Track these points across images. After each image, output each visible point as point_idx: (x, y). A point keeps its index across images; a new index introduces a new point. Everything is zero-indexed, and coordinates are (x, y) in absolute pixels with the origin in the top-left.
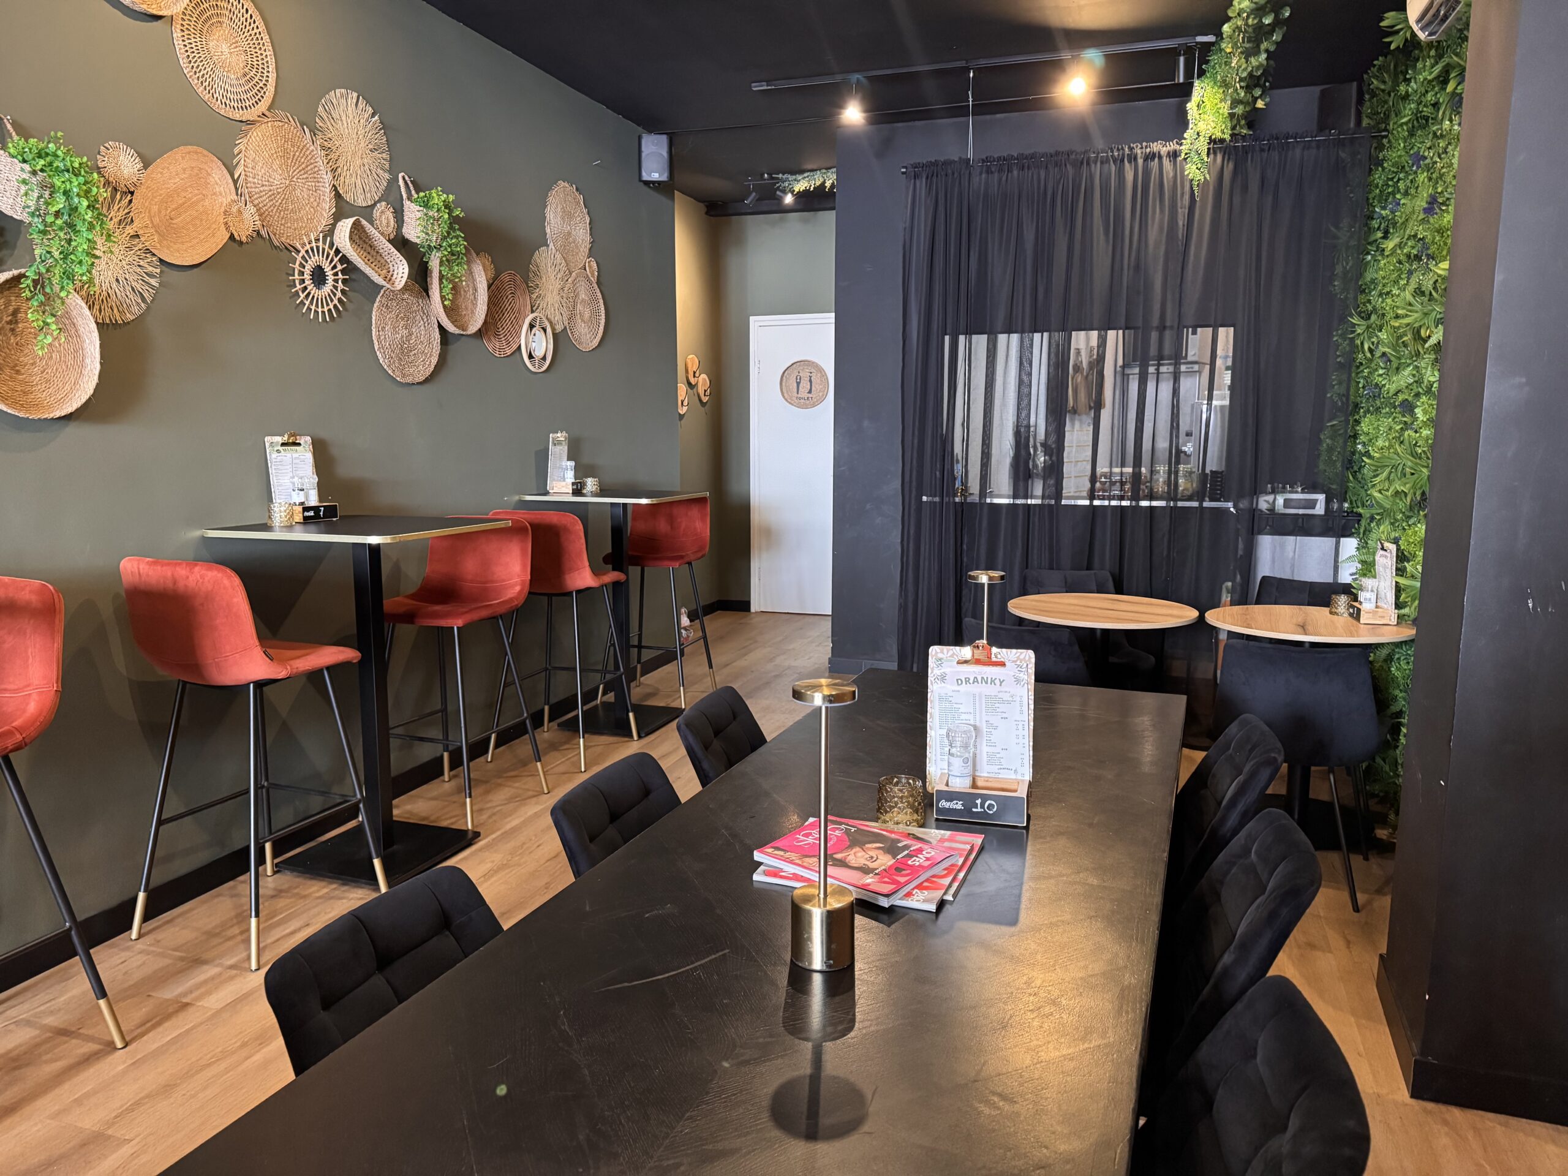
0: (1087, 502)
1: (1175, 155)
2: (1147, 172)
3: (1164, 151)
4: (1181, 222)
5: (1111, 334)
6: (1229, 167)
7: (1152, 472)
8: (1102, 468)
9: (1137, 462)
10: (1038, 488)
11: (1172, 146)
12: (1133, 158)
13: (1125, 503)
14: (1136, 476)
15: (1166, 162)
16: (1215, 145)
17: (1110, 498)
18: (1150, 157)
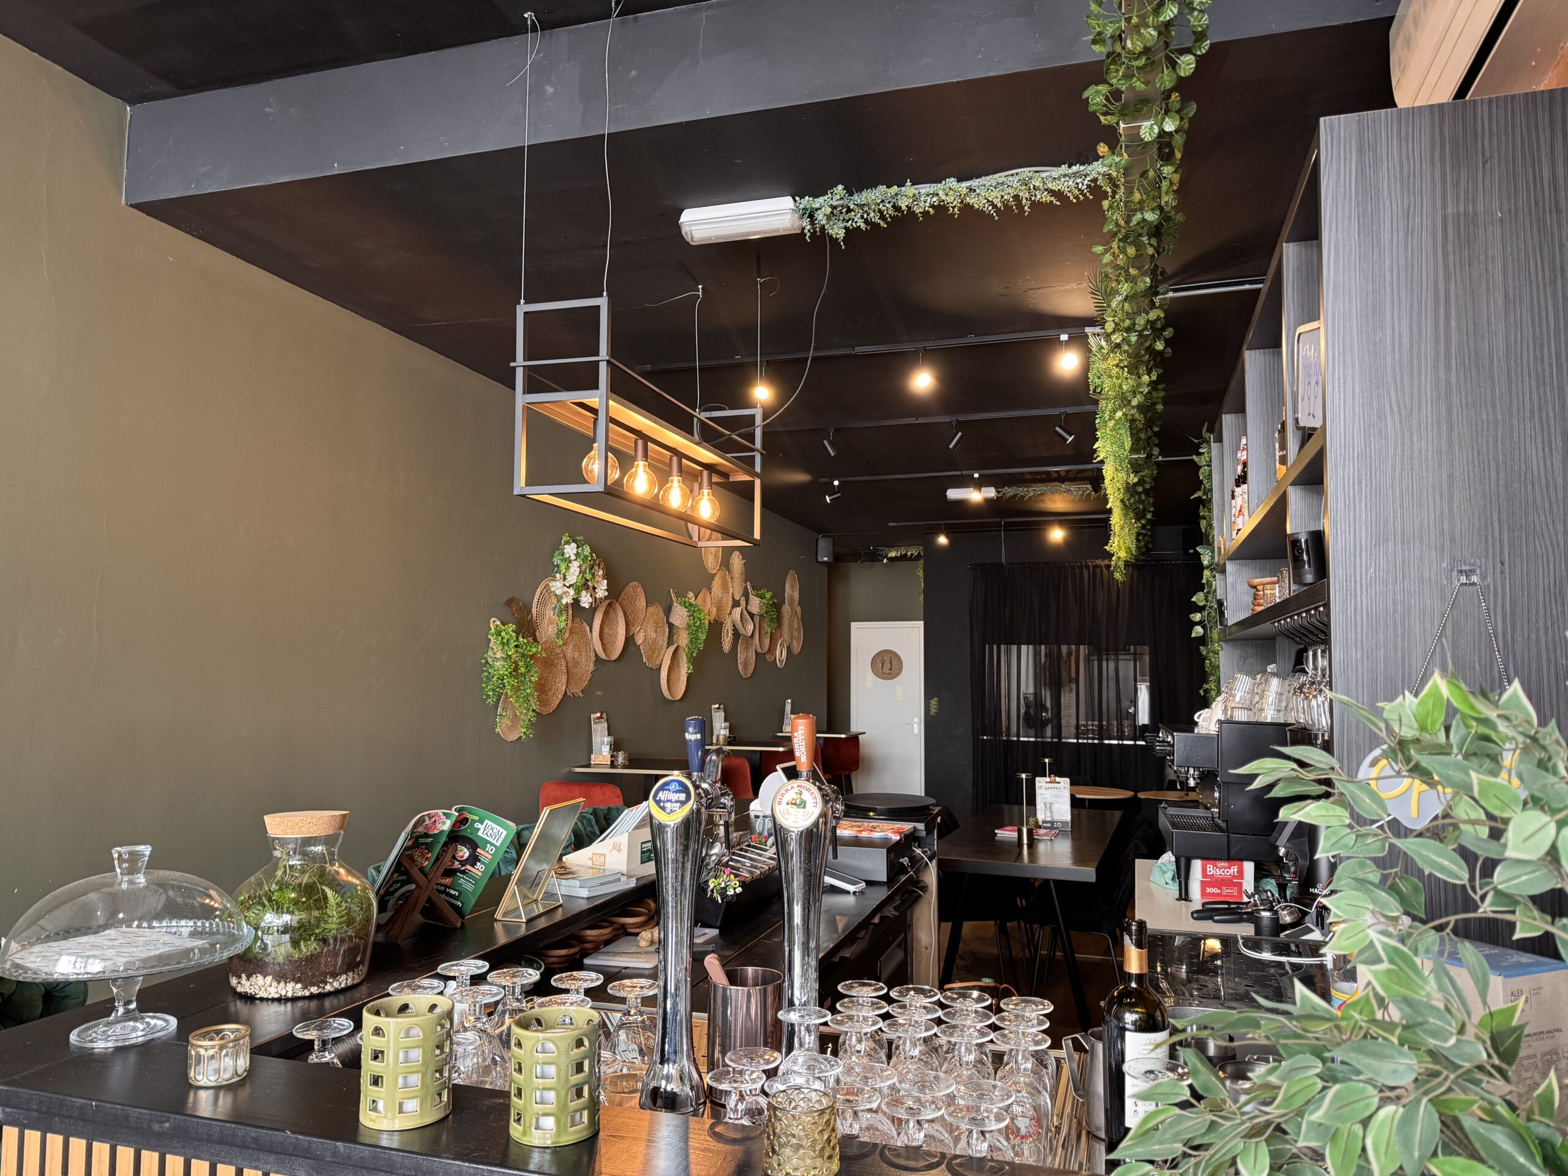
0: (1075, 741)
1: (1109, 566)
2: (1094, 573)
3: (1103, 564)
4: (1114, 599)
5: (1082, 647)
6: (1136, 574)
7: (1108, 724)
8: (1082, 722)
9: (1100, 720)
10: (1049, 731)
11: (1107, 562)
12: (1087, 567)
13: (1096, 741)
14: (1100, 726)
15: (1104, 570)
16: (1127, 564)
17: (1088, 739)
18: (1095, 567)
